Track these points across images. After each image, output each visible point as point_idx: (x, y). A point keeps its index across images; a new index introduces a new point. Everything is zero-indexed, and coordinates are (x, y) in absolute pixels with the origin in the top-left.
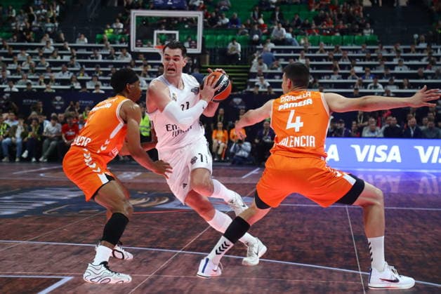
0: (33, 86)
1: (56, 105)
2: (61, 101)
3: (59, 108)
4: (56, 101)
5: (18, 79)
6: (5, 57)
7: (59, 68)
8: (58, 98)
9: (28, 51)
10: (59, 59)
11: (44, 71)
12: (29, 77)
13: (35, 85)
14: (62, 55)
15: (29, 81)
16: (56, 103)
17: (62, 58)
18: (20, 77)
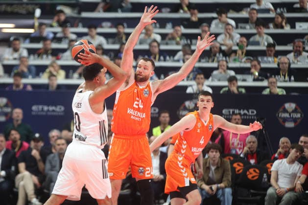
0: (240, 83)
1: (285, 120)
2: (295, 111)
3: (290, 125)
4: (285, 111)
5: (212, 69)
6: (186, 27)
7: (289, 47)
8: (290, 106)
9: (230, 15)
10: (287, 29)
11: (263, 53)
12: (231, 65)
13: (244, 80)
14: (292, 22)
15: (232, 73)
16: (286, 115)
17: (293, 27)
18: (215, 65)
